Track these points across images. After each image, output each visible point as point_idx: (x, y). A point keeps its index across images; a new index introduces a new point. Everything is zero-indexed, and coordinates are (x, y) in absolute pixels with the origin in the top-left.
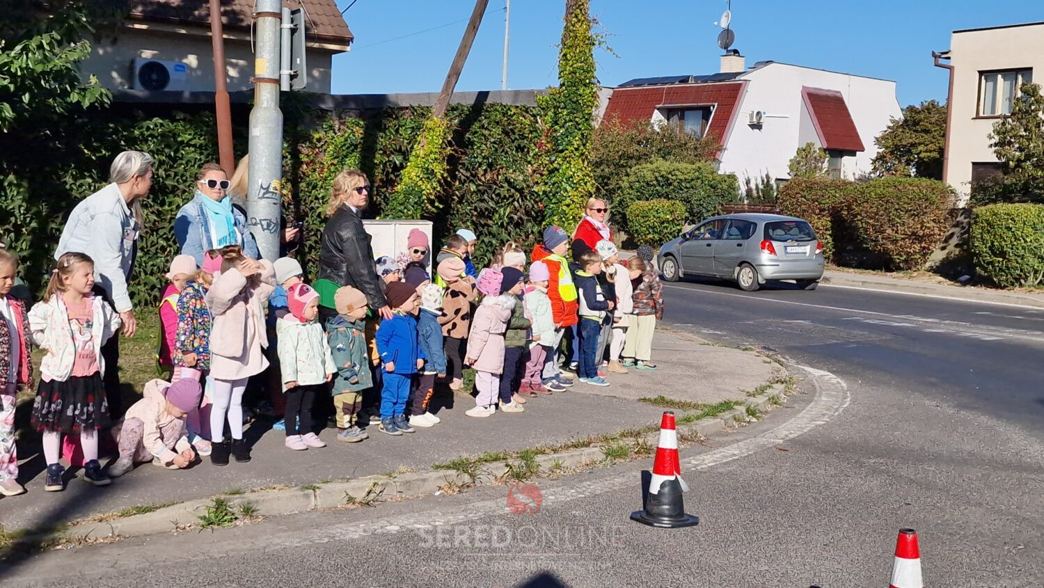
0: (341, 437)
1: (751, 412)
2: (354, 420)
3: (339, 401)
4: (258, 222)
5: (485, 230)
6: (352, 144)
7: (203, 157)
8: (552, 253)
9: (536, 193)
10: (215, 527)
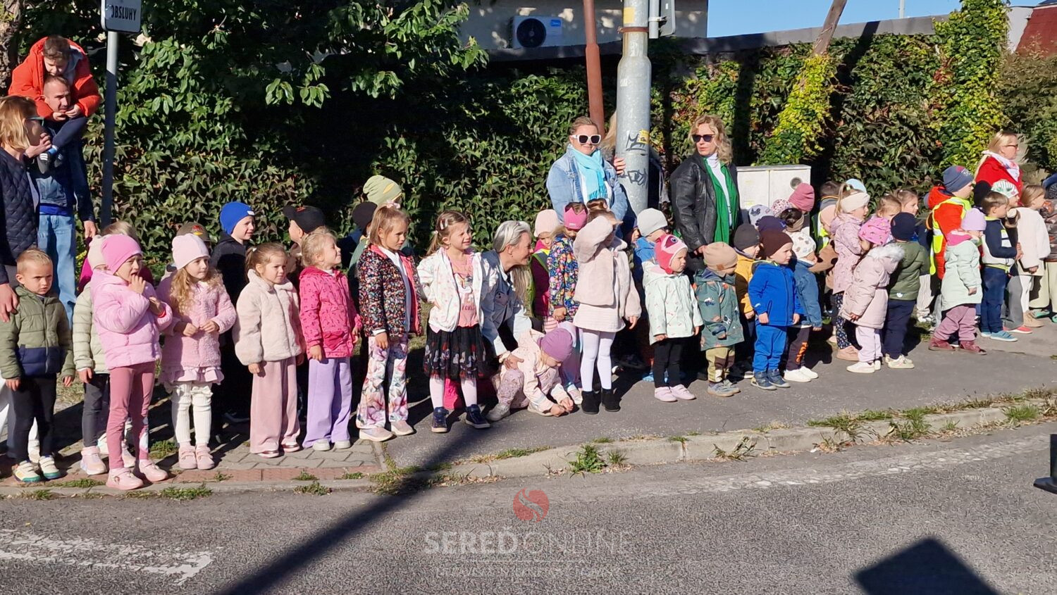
0: (711, 390)
2: (726, 374)
3: (711, 356)
4: (626, 174)
6: (725, 89)
7: (575, 111)
8: (954, 196)
9: (933, 130)
10: (586, 473)
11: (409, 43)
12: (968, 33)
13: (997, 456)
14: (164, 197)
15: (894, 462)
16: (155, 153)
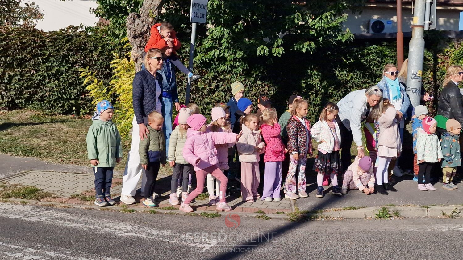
0: (444, 187)
2: (451, 180)
3: (445, 171)
4: (411, 89)
7: (393, 61)
10: (382, 219)
11: (320, 30)
14: (214, 92)
16: (211, 74)
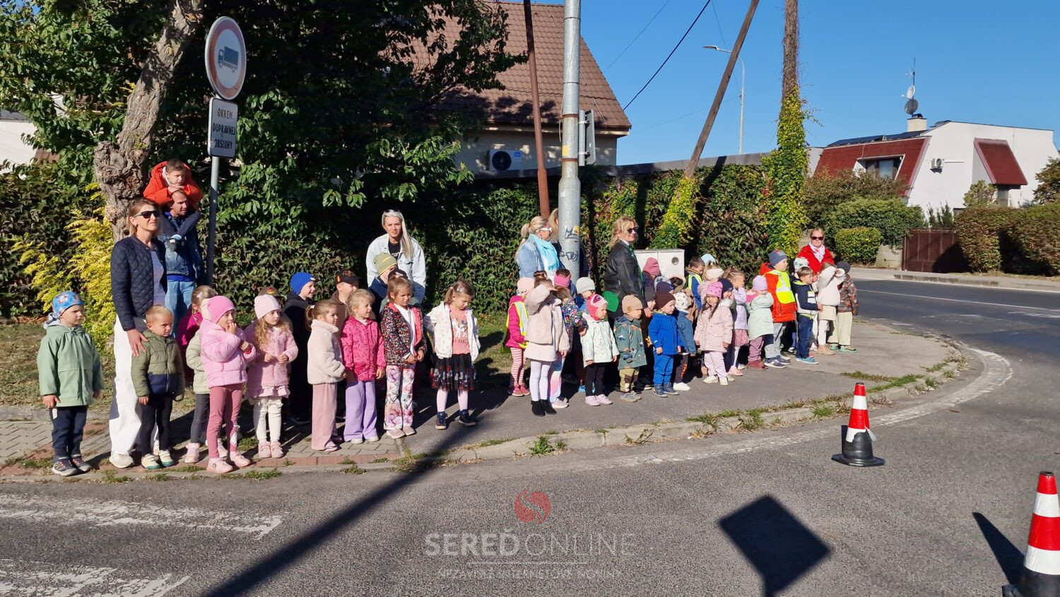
0: (623, 397)
1: (929, 383)
2: (632, 386)
3: (622, 374)
5: (724, 254)
6: (629, 199)
7: (531, 212)
8: (774, 269)
9: (762, 226)
10: (540, 455)
11: (421, 166)
12: (782, 165)
13: (808, 440)
14: (249, 269)
15: (741, 444)
16: (244, 239)
